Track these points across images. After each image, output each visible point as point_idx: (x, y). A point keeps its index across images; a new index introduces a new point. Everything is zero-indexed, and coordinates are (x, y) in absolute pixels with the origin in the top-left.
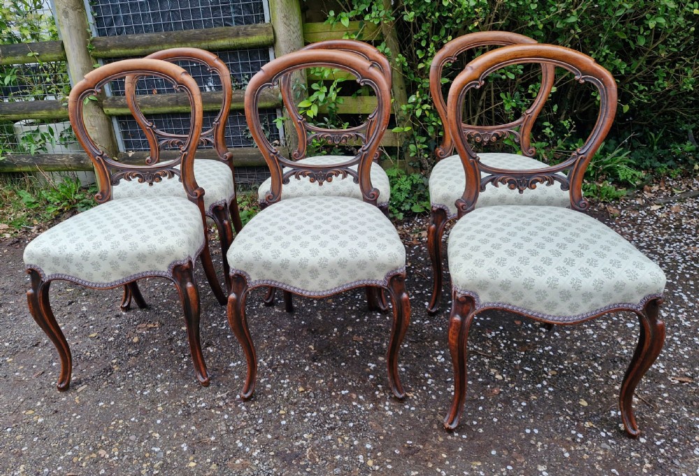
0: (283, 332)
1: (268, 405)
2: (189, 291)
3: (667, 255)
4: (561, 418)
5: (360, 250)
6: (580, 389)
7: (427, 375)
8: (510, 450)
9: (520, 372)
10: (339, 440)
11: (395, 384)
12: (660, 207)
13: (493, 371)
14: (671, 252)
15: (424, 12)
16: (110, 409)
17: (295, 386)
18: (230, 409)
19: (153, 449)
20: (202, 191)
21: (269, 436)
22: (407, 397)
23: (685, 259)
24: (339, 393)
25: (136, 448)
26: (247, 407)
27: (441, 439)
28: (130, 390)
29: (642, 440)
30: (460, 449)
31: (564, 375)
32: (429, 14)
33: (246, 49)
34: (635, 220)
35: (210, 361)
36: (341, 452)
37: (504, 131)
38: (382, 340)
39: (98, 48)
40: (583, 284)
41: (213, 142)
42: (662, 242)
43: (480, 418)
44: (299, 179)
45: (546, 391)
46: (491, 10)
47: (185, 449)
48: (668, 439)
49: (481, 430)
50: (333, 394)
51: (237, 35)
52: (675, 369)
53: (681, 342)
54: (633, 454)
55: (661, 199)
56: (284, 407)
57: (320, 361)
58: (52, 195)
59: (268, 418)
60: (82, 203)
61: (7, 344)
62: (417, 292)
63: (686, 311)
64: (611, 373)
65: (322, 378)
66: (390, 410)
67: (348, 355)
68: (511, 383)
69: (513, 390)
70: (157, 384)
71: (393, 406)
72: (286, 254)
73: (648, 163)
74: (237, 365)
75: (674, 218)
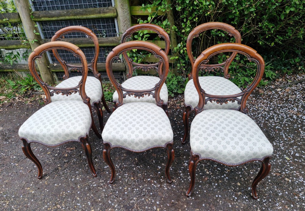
0: (125, 152)
1: (120, 185)
2: (87, 146)
4: (230, 191)
5: (155, 135)
6: (238, 178)
7: (180, 172)
8: (210, 204)
9: (216, 170)
10: (147, 200)
11: (168, 176)
12: (281, 89)
13: (206, 170)
14: (282, 113)
15: (186, 6)
16: (59, 187)
17: (130, 177)
18: (106, 187)
19: (77, 204)
20: (89, 99)
21: (121, 199)
22: (173, 181)
24: (147, 180)
25: (71, 204)
26: (112, 186)
27: (185, 199)
28: (66, 178)
29: (258, 200)
30: (191, 204)
31: (233, 172)
32: (188, 7)
34: (270, 96)
35: (96, 165)
36: (148, 205)
37: (217, 67)
38: (164, 156)
39: (36, 17)
41: (92, 69)
42: (279, 108)
43: (200, 191)
44: (130, 96)
45: (225, 179)
47: (90, 204)
48: (268, 200)
49: (200, 196)
50: (145, 180)
51: (100, 13)
52: (275, 169)
53: (279, 157)
54: (254, 206)
55: (282, 86)
56: (126, 186)
57: (139, 165)
58: (23, 83)
59: (120, 191)
60: (36, 86)
61: (14, 157)
63: (283, 142)
64: (251, 171)
65: (140, 173)
66: (166, 187)
67: (150, 162)
68: (213, 175)
69: (213, 179)
70: (76, 176)
71: (167, 185)
72: (125, 137)
74: (107, 167)
75: (286, 95)
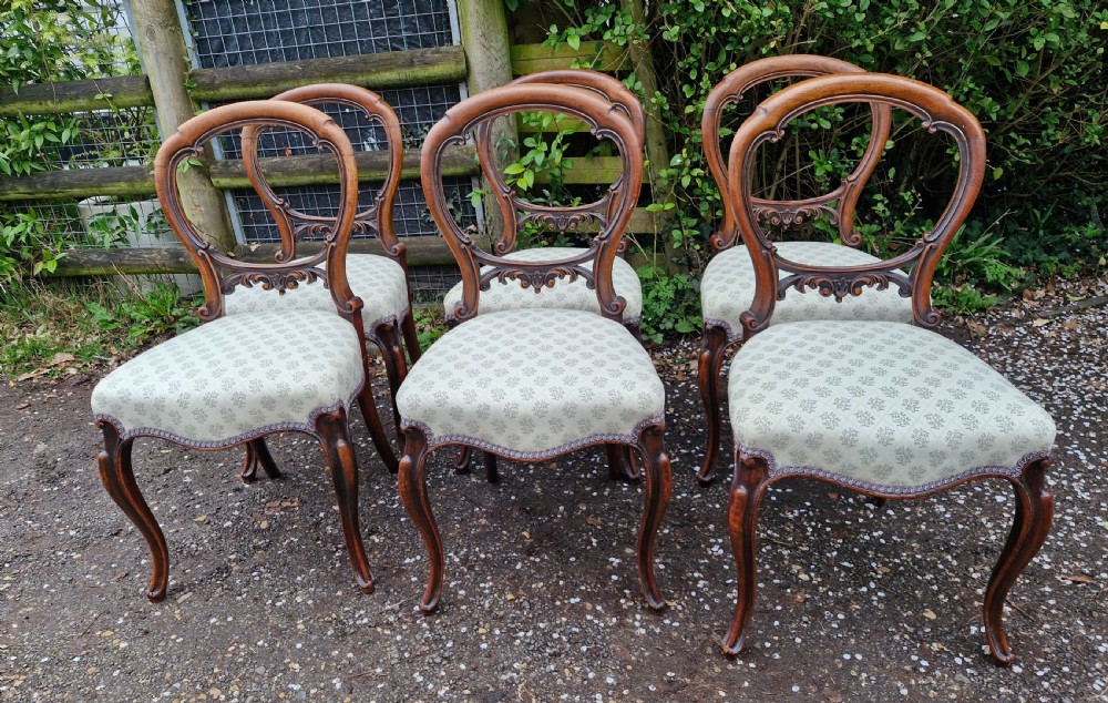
0: (483, 513)
1: (461, 620)
2: (340, 452)
3: (1057, 394)
4: (897, 638)
5: (596, 390)
6: (924, 595)
7: (696, 575)
8: (819, 685)
9: (836, 569)
10: (566, 671)
11: (649, 589)
12: (1047, 321)
13: (795, 568)
14: (1062, 389)
15: (694, 26)
16: (226, 627)
17: (502, 592)
18: (405, 627)
19: (290, 686)
20: (360, 303)
21: (463, 667)
22: (667, 607)
23: (1083, 399)
24: (566, 602)
25: (266, 686)
26: (430, 623)
27: (717, 670)
28: (256, 599)
29: (1017, 669)
30: (746, 684)
31: (902, 573)
32: (702, 30)
33: (425, 85)
34: (1010, 340)
35: (375, 556)
36: (569, 689)
37: (814, 207)
38: (631, 523)
39: (202, 87)
40: (931, 438)
41: (375, 228)
42: (1050, 374)
43: (776, 638)
44: (505, 283)
45: (875, 598)
46: (796, 22)
47: (338, 686)
48: (1056, 668)
49: (777, 656)
50: (558, 603)
51: (411, 64)
52: (1066, 563)
53: (1077, 523)
54: (1002, 690)
55: (1048, 310)
56: (485, 623)
57: (538, 554)
58: (138, 310)
59: (460, 641)
60: (183, 322)
61: (72, 533)
62: (683, 451)
63: (1084, 478)
64: (971, 570)
65: (541, 580)
66: (642, 626)
67: (580, 545)
68: (823, 586)
69: (825, 597)
70: (296, 590)
71: (646, 621)
72: (484, 397)
73: (1029, 256)
74: (416, 561)
75: (1068, 339)
